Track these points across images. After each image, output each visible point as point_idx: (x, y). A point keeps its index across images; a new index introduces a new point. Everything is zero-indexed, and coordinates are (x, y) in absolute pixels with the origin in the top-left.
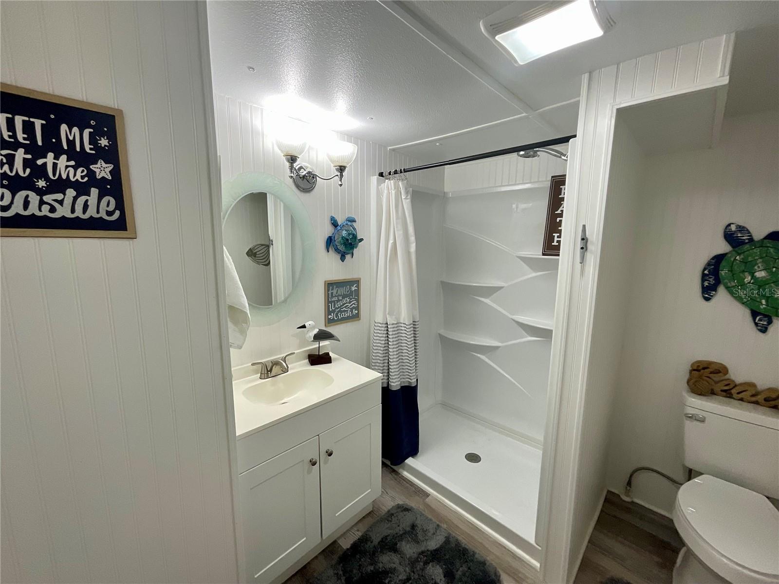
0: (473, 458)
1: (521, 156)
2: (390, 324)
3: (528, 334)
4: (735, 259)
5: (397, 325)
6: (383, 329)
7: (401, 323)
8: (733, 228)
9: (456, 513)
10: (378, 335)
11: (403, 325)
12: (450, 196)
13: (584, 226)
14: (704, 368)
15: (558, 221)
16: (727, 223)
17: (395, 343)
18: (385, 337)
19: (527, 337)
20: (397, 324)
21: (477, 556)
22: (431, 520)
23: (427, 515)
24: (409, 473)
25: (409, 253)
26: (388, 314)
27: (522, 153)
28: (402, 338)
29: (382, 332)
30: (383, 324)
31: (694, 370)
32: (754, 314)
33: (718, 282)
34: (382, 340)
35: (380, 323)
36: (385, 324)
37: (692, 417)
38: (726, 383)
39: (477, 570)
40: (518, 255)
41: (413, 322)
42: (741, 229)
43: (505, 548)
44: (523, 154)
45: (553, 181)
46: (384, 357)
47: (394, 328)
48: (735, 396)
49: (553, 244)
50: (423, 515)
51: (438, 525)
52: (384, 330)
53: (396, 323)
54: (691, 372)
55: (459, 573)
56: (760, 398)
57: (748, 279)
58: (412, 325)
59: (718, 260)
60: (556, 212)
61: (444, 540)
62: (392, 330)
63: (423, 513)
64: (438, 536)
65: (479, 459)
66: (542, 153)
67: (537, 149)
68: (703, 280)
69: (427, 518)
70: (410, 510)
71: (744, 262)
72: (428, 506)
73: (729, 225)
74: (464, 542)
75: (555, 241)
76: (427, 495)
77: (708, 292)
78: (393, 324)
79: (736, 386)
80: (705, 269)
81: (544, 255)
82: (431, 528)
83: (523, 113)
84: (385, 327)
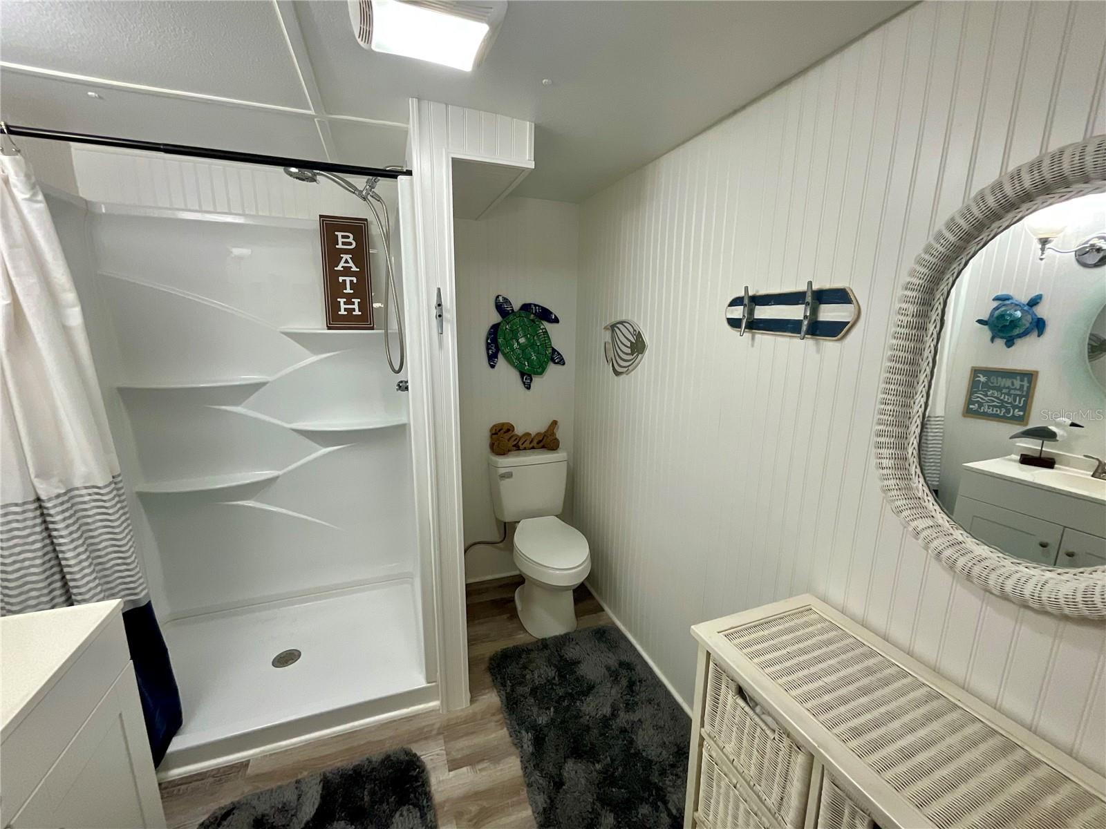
0: (287, 658)
1: (291, 174)
2: (50, 500)
3: (321, 445)
4: (506, 329)
5: (69, 495)
6: (31, 515)
7: (77, 489)
8: (501, 299)
9: (309, 744)
10: (16, 533)
11: (84, 492)
12: (104, 211)
13: (439, 289)
14: (500, 430)
15: (341, 281)
16: (497, 295)
17: (75, 536)
18: (41, 532)
19: (321, 449)
20: (65, 494)
21: (374, 759)
22: (280, 787)
23: (267, 788)
24: (179, 766)
25: (65, 330)
26: (37, 476)
27: (294, 170)
28: (89, 520)
29: (30, 523)
30: (24, 503)
31: (493, 434)
32: (522, 374)
33: (498, 350)
34: (33, 543)
35: (16, 505)
36: (34, 501)
37: (503, 476)
38: (514, 438)
39: (384, 771)
40: (282, 330)
41: (113, 477)
42: (506, 300)
43: (395, 721)
44: (295, 173)
45: (323, 223)
46: (47, 578)
47: (62, 504)
48: (521, 447)
49: (339, 313)
50: (262, 794)
51: (298, 782)
52: (35, 518)
53: (63, 491)
54: (491, 437)
55: (367, 798)
56: (535, 444)
57: (516, 345)
58: (113, 486)
59: (495, 328)
60: (335, 269)
61: (319, 788)
62: (59, 509)
63: (258, 791)
64: (308, 792)
65: (296, 653)
66: (323, 179)
67: (318, 171)
68: (488, 349)
69: (272, 790)
70: (233, 809)
71: (512, 330)
72: (258, 777)
73: (498, 297)
74: (345, 762)
75: (342, 310)
76: (244, 765)
77: (492, 359)
78: (58, 496)
79: (520, 438)
80: (487, 339)
81: (329, 328)
82: (290, 796)
83: (310, 109)
84: (36, 509)
